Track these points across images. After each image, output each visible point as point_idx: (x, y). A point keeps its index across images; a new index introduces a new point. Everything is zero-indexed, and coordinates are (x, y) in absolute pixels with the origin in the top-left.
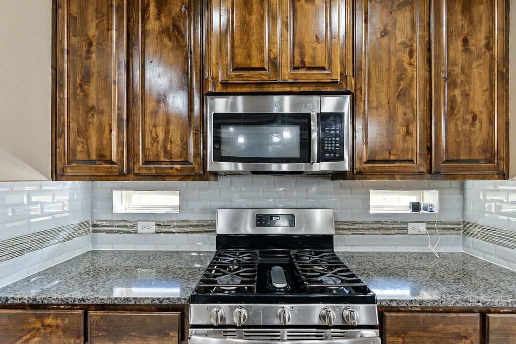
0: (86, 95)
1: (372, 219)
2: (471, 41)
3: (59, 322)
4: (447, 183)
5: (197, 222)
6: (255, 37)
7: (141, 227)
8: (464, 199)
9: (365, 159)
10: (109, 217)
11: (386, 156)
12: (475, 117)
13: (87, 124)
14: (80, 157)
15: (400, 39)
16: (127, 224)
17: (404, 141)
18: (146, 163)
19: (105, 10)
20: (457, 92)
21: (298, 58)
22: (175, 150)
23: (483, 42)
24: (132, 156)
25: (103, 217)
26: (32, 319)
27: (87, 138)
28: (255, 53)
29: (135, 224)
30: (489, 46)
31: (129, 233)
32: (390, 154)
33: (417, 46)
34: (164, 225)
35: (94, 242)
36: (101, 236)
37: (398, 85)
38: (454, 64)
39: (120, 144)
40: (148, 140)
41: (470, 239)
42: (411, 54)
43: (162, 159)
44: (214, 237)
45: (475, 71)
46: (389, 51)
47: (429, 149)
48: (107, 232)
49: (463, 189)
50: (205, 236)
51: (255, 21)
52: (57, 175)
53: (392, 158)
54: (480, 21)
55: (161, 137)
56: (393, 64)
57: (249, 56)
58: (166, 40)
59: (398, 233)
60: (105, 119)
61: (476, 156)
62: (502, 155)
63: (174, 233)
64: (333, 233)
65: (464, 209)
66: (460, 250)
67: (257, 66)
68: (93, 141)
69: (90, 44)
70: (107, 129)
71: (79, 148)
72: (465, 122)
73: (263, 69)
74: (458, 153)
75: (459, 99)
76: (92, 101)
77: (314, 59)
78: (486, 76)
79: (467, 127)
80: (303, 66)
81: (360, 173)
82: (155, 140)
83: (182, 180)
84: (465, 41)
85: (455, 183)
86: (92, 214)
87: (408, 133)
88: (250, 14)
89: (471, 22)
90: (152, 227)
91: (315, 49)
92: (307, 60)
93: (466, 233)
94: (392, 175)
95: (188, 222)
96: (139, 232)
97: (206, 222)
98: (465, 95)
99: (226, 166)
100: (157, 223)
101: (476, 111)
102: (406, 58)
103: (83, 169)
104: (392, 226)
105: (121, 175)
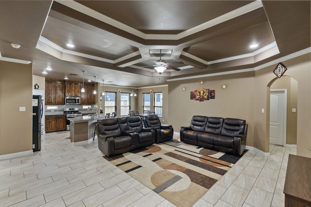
0: (49, 96)
1: (83, 109)
3: (53, 117)
6: (71, 92)
7: (52, 111)
13: (49, 99)
16: (50, 111)
17: (86, 101)
19: (52, 87)
22: (61, 102)
26: (51, 117)
32: (84, 102)
34: (55, 110)
39: (54, 101)
43: (59, 103)
44: (63, 112)
47: (88, 102)
48: (46, 112)
49: (93, 106)
52: (45, 104)
62: (95, 102)
63: (57, 112)
64: (79, 110)
65: (93, 108)
69: (50, 90)
70: (52, 100)
71: (48, 101)
73: (71, 95)
74: (91, 102)
80: (76, 95)
81: (81, 104)
82: (58, 101)
83: (61, 105)
88: (70, 90)
90: (54, 111)
91: (77, 93)
94: (85, 104)
99: (68, 104)
103: (49, 104)
104: (86, 110)
105: (54, 104)
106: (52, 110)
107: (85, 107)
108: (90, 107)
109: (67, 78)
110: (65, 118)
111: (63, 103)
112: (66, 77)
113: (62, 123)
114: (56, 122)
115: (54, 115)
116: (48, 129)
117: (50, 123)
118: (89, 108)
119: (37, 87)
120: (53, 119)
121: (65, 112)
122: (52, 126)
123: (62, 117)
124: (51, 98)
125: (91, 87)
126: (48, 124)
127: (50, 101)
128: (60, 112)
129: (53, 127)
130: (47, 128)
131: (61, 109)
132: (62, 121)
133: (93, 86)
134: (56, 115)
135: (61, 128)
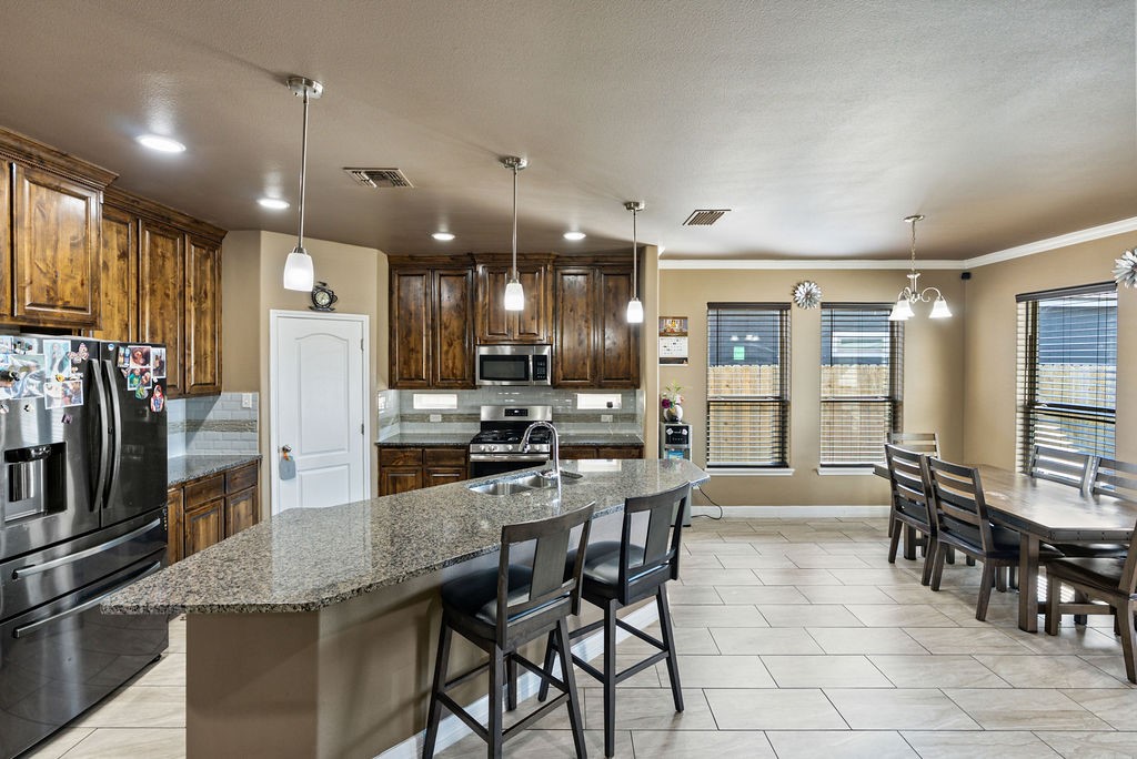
0: (409, 342)
1: (578, 413)
2: (618, 315)
3: (412, 454)
5: (468, 414)
7: (433, 418)
8: (636, 400)
9: (561, 378)
10: (411, 412)
11: (572, 376)
12: (620, 356)
13: (409, 358)
14: (405, 376)
15: (580, 313)
16: (424, 417)
17: (583, 368)
18: (442, 379)
21: (522, 329)
22: (458, 373)
24: (435, 375)
25: (407, 411)
26: (400, 453)
27: (409, 366)
29: (428, 416)
31: (424, 421)
32: (574, 375)
33: (590, 317)
34: (447, 417)
35: (401, 427)
36: (406, 424)
37: (580, 338)
39: (427, 369)
40: (443, 367)
41: (633, 425)
42: (586, 321)
43: (451, 378)
44: (479, 424)
45: (620, 331)
46: (574, 319)
48: (410, 421)
49: (635, 394)
50: (473, 423)
52: (392, 385)
53: (577, 378)
55: (451, 365)
56: (576, 327)
58: (453, 312)
59: (596, 421)
60: (420, 357)
61: (620, 376)
62: (635, 376)
63: (454, 422)
68: (413, 368)
69: (410, 314)
70: (421, 361)
71: (405, 372)
72: (614, 358)
73: (505, 334)
74: (611, 375)
76: (412, 345)
79: (615, 361)
80: (525, 332)
81: (557, 386)
82: (447, 367)
84: (614, 315)
86: (400, 410)
87: (584, 364)
88: (498, 306)
89: (618, 305)
90: (440, 418)
91: (531, 323)
92: (527, 329)
93: (633, 421)
94: (577, 387)
95: (462, 415)
96: (431, 421)
97: (474, 414)
98: (615, 343)
99: (488, 383)
100: (443, 415)
101: (620, 352)
102: (583, 323)
103: (408, 383)
104: (592, 417)
106: (435, 412)
107: (588, 401)
108: (616, 399)
109: (451, 231)
110: (461, 462)
111: (469, 382)
112: (443, 228)
114: (426, 482)
115: (416, 446)
117: (397, 485)
118: (610, 405)
119: (323, 297)
120: (410, 463)
123: (448, 457)
124: (418, 352)
125: (610, 284)
126: (390, 487)
127: (412, 366)
128: (467, 423)
131: (471, 407)
134: (423, 447)
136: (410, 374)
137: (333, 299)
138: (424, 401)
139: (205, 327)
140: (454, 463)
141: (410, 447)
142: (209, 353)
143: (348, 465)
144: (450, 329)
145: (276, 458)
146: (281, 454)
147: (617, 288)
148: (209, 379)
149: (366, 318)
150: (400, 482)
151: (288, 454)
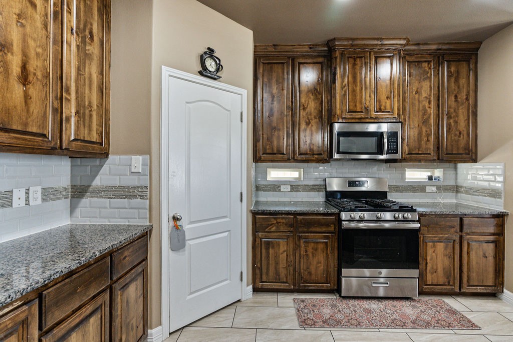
0: (271, 122)
1: (406, 184)
2: (459, 96)
3: (284, 221)
4: (447, 165)
5: (313, 185)
6: (358, 97)
7: (283, 188)
8: (456, 174)
9: (407, 152)
10: (265, 183)
11: (417, 151)
12: (460, 133)
13: (272, 135)
14: (268, 151)
15: (424, 95)
16: (275, 187)
17: (426, 144)
18: (300, 154)
19: (281, 81)
20: (452, 121)
21: (378, 107)
22: (315, 148)
23: (465, 97)
24: (294, 150)
25: (262, 182)
26: (273, 220)
27: (272, 142)
28: (358, 105)
29: (279, 186)
30: (467, 99)
31: (276, 191)
32: (419, 150)
33: (432, 98)
34: (295, 187)
35: (257, 196)
36: (261, 193)
37: (424, 117)
38: (451, 108)
39: (288, 145)
40: (302, 143)
41: (459, 194)
42: (430, 102)
43: (309, 153)
45: (461, 111)
46: (419, 101)
47: (438, 148)
48: (264, 191)
49: (456, 168)
50: (317, 193)
51: (358, 90)
52: (256, 159)
53: (420, 152)
54: (463, 87)
55: (308, 142)
56: (421, 107)
57: (356, 106)
58: (310, 95)
59: (421, 192)
60: (280, 133)
61: (461, 152)
62: (474, 151)
63: (300, 191)
64: (388, 190)
65: (456, 179)
66: (454, 201)
67: (359, 110)
69: (274, 97)
70: (282, 138)
71: (268, 147)
72: (455, 135)
73: (362, 112)
74: (452, 150)
75: (453, 124)
76: (274, 124)
77: (385, 107)
78: (466, 114)
79: (456, 138)
80: (380, 110)
81: (404, 159)
82: (305, 143)
83: (317, 162)
84: (456, 97)
85: (452, 165)
86: (257, 181)
87: (428, 140)
88: (356, 86)
89: (459, 87)
90: (289, 188)
91: (386, 103)
92: (382, 108)
93: (457, 192)
94: (420, 161)
95: (307, 186)
96: (281, 191)
97: (318, 185)
98: (456, 122)
99: (343, 156)
100: (291, 186)
101: (461, 130)
102: (427, 104)
103: (270, 157)
104: (417, 188)
105: (288, 160)
106: (285, 183)
107: (415, 175)
110: (332, 229)
111: (325, 156)
113: (321, 257)
114: (297, 247)
115: (288, 213)
116: (264, 278)
117: (271, 251)
118: (431, 178)
119: (211, 65)
120: (282, 229)
121: (331, 196)
122: (277, 263)
123: (319, 224)
125: (452, 69)
126: (264, 251)
127: (275, 143)
128: (313, 194)
129: (283, 272)
130: (258, 272)
131: (316, 179)
132: (321, 246)
133: (468, 61)
134: (295, 214)
135: (313, 277)
136: (273, 149)
137: (219, 67)
138: (276, 174)
139: (90, 75)
140: (324, 229)
141: (282, 214)
142: (95, 107)
143: (229, 231)
144: (308, 110)
145: (166, 226)
146: (172, 223)
147: (458, 72)
148: (94, 137)
149: (244, 92)
150: (273, 247)
151: (178, 223)
